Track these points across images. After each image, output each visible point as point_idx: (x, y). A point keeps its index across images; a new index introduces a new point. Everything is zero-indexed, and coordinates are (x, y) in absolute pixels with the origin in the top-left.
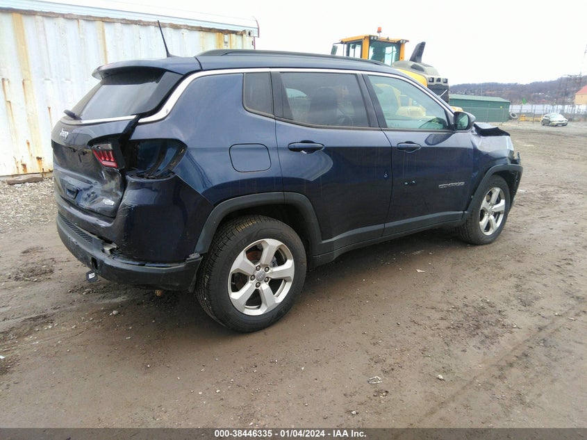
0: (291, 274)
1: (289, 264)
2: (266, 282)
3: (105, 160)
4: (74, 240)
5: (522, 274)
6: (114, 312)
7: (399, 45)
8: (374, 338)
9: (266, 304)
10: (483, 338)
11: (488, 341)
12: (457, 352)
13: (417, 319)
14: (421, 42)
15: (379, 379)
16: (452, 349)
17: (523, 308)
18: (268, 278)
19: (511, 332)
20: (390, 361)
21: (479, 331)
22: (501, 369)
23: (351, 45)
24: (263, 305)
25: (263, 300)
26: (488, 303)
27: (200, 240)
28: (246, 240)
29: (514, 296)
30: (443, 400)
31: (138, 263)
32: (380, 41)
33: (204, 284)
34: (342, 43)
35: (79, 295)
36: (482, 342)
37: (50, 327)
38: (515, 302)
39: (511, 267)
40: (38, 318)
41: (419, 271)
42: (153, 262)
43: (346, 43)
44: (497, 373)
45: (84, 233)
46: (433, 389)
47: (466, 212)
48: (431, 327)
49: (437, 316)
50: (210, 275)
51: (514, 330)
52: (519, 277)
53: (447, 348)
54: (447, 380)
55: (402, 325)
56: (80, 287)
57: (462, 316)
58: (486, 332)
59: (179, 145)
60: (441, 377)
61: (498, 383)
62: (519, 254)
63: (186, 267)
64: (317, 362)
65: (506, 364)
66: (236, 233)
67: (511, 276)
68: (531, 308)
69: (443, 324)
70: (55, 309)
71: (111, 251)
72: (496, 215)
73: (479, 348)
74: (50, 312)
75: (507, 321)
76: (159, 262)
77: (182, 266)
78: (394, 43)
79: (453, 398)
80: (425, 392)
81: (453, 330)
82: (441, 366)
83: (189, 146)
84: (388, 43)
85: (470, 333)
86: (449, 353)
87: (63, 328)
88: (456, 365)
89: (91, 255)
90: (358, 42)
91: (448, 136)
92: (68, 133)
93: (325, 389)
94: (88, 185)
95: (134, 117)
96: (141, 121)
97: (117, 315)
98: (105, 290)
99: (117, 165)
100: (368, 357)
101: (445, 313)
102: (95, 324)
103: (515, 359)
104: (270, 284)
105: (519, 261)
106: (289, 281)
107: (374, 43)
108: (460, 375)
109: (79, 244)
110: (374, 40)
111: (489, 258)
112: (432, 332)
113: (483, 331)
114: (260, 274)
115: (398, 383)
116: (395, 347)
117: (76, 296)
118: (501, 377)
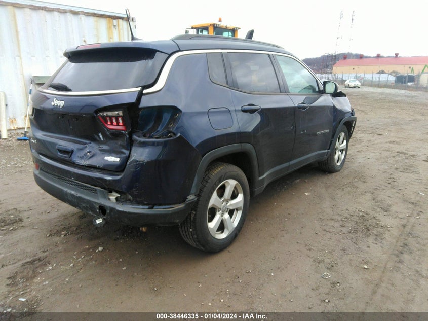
0: (242, 205)
1: (240, 197)
2: (226, 212)
3: (112, 124)
4: (73, 192)
5: (371, 190)
6: (100, 249)
7: (234, 31)
8: (306, 245)
9: (228, 229)
10: (375, 237)
11: (378, 238)
12: (365, 248)
13: (327, 228)
14: (251, 29)
15: (329, 275)
16: (361, 247)
17: (385, 213)
18: (228, 209)
19: (389, 231)
20: (327, 260)
21: (370, 232)
22: (398, 256)
23: (199, 30)
24: (225, 230)
25: (225, 226)
26: (363, 212)
27: (194, 185)
28: (218, 181)
29: (376, 206)
30: (376, 283)
31: (147, 207)
32: (221, 28)
33: (190, 219)
34: (192, 28)
35: (58, 238)
36: (376, 239)
37: (51, 268)
38: (379, 210)
39: (362, 187)
40: (35, 260)
41: (307, 194)
42: (160, 205)
43: (195, 28)
44: (397, 259)
45: (86, 186)
46: (365, 276)
47: (329, 150)
48: (338, 233)
49: (337, 225)
50: (196, 211)
51: (389, 229)
52: (372, 193)
53: (357, 247)
54: (371, 269)
55: (319, 234)
56: (55, 231)
57: (353, 223)
58: (375, 232)
59: (175, 110)
60: (366, 267)
61: (401, 266)
62: (361, 177)
63: (185, 207)
64: (279, 268)
65: (398, 253)
66: (211, 177)
67: (365, 192)
68: (390, 213)
69: (345, 230)
70: (44, 252)
71: (117, 199)
72: (342, 151)
73: (376, 244)
74: (41, 255)
75: (382, 223)
76: (165, 205)
77: (181, 206)
78: (230, 30)
79: (381, 280)
80: (362, 279)
81: (354, 234)
82: (361, 259)
83: (183, 111)
84: (226, 29)
85: (365, 234)
86: (359, 249)
87: (62, 267)
88: (370, 258)
89: (98, 204)
90: (206, 28)
91: (318, 98)
92: (63, 102)
93: (297, 287)
94: (81, 146)
95: (139, 89)
96: (145, 91)
97: (102, 250)
98: (78, 231)
99: (126, 128)
100: (311, 260)
101: (341, 222)
102: (87, 260)
103: (401, 248)
104: (229, 214)
105: (364, 182)
106: (240, 210)
107: (217, 29)
108: (376, 264)
109: (79, 195)
110: (217, 27)
111: (345, 181)
112: (341, 237)
113: (373, 232)
114: (224, 207)
115: (342, 275)
116: (324, 250)
117: (56, 239)
118: (401, 262)
